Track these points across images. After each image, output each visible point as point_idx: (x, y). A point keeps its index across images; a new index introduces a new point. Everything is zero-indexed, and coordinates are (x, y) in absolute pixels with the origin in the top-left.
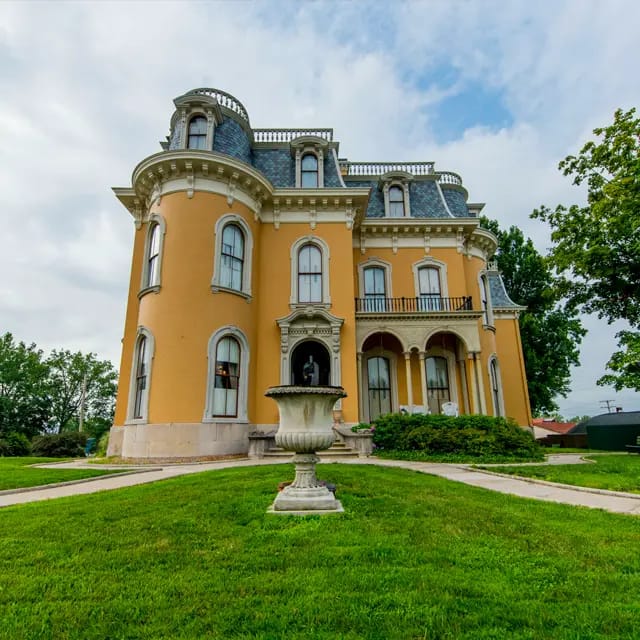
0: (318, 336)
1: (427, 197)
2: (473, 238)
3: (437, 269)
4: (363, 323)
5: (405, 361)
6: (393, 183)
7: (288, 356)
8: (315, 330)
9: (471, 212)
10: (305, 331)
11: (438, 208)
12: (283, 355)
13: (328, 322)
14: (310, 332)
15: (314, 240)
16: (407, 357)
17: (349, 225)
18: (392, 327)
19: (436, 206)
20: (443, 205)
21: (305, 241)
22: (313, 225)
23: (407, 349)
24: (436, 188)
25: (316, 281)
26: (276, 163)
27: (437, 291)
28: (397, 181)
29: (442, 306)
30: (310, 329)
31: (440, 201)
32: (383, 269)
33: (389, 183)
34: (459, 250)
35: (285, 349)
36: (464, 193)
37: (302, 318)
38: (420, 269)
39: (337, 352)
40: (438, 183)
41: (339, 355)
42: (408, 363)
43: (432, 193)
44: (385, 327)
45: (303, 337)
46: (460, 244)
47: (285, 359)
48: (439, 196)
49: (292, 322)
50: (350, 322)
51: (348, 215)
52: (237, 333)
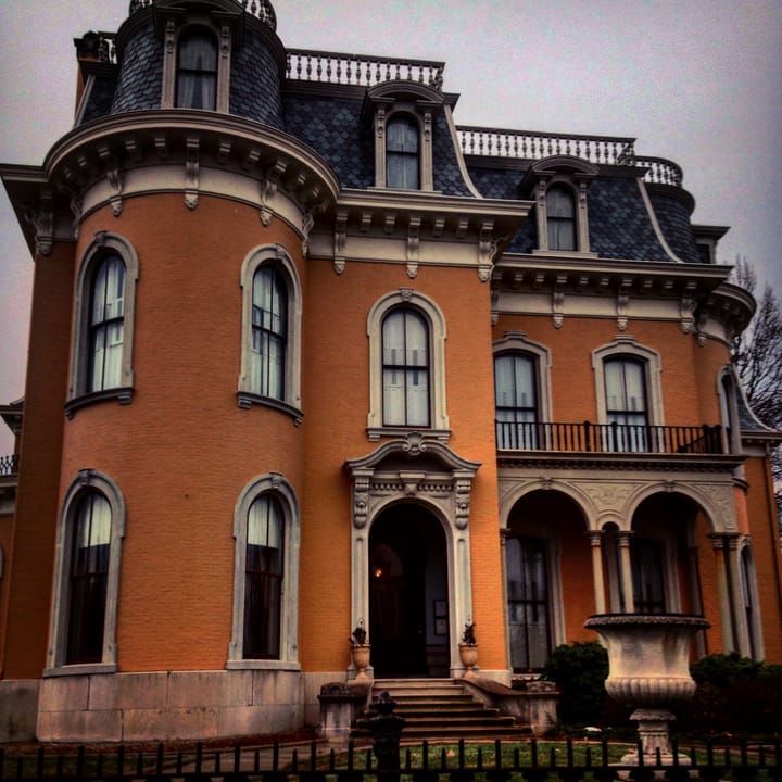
0: (425, 496)
1: (621, 213)
2: (710, 303)
3: (641, 362)
4: (510, 472)
5: (590, 549)
6: (556, 179)
7: (365, 533)
8: (421, 484)
9: (701, 242)
10: (401, 484)
11: (644, 236)
12: (355, 534)
13: (449, 469)
14: (411, 487)
15: (415, 301)
16: (596, 541)
17: (485, 273)
18: (567, 482)
19: (639, 232)
20: (653, 232)
21: (397, 300)
22: (413, 269)
23: (595, 525)
24: (638, 195)
25: (416, 383)
26: (332, 129)
27: (640, 407)
28: (565, 176)
29: (649, 442)
30: (412, 481)
31: (647, 221)
32: (533, 359)
33: (548, 178)
34: (687, 325)
35: (359, 519)
36: (688, 202)
37: (396, 459)
38: (606, 360)
39: (461, 528)
40: (640, 181)
41: (466, 535)
42: (597, 556)
43: (630, 205)
44: (551, 481)
45: (396, 495)
46: (688, 315)
47: (360, 539)
48: (645, 212)
49: (379, 466)
50: (489, 470)
51: (484, 252)
52: (282, 489)
